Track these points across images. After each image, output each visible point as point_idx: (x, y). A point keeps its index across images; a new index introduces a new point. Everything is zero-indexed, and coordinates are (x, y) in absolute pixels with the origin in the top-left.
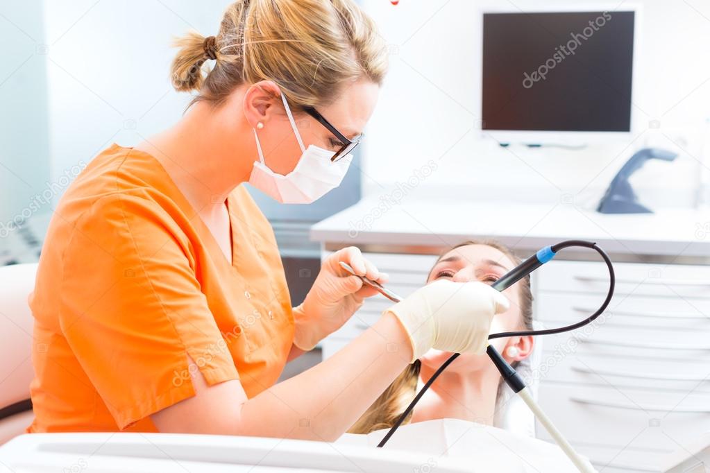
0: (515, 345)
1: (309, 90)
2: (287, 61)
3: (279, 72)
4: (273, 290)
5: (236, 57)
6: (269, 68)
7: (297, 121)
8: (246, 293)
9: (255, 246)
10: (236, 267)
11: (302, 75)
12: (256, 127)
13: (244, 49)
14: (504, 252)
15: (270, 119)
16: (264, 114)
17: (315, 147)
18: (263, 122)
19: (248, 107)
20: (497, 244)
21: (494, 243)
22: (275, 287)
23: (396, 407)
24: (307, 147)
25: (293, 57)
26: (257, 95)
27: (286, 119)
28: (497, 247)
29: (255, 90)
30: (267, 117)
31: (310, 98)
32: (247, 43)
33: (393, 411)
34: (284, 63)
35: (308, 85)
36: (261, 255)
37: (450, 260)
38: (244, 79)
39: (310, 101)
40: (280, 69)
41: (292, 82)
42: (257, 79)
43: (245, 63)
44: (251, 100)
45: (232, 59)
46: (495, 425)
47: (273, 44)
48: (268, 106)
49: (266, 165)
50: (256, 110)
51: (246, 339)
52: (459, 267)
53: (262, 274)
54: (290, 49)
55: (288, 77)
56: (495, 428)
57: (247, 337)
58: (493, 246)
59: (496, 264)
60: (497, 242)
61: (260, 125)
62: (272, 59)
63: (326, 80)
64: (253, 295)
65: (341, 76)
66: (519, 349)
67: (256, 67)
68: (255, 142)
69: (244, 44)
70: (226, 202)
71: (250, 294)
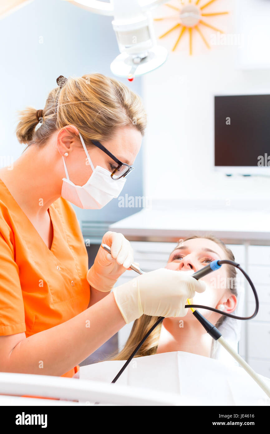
0: (224, 304)
1: (96, 131)
2: (83, 113)
3: (78, 120)
4: (78, 270)
5: (53, 115)
6: (72, 119)
7: (89, 151)
8: (57, 267)
9: (68, 241)
10: (53, 251)
11: (92, 121)
12: (64, 156)
13: (58, 110)
14: (217, 243)
15: (72, 151)
16: (69, 148)
17: (100, 167)
18: (68, 152)
19: (59, 143)
20: (213, 238)
21: (211, 237)
22: (79, 268)
23: (148, 344)
24: (95, 167)
25: (86, 111)
26: (65, 134)
27: (82, 150)
28: (213, 240)
29: (63, 132)
30: (71, 149)
31: (97, 135)
32: (60, 105)
33: (146, 346)
34: (81, 115)
35: (96, 128)
36: (71, 247)
37: (182, 248)
38: (57, 127)
39: (97, 137)
40: (78, 118)
41: (85, 126)
42: (65, 125)
43: (58, 117)
44: (61, 138)
45: (51, 117)
46: (211, 357)
47: (75, 104)
48: (72, 142)
49: (70, 180)
50: (64, 145)
51: (51, 295)
52: (187, 253)
53: (71, 258)
54: (84, 107)
55: (83, 124)
56: (211, 359)
57: (51, 293)
58: (210, 239)
59: (211, 251)
60: (213, 236)
61: (66, 154)
62: (74, 113)
63: (106, 124)
64: (62, 269)
65: (116, 122)
66: (226, 306)
67: (64, 118)
68: (63, 165)
69: (58, 107)
70: (48, 210)
71: (60, 268)
